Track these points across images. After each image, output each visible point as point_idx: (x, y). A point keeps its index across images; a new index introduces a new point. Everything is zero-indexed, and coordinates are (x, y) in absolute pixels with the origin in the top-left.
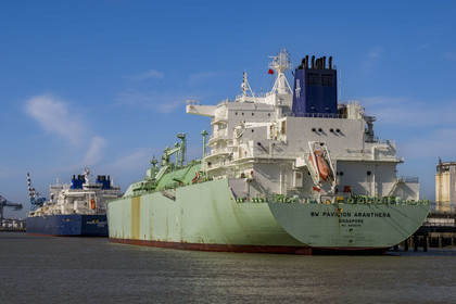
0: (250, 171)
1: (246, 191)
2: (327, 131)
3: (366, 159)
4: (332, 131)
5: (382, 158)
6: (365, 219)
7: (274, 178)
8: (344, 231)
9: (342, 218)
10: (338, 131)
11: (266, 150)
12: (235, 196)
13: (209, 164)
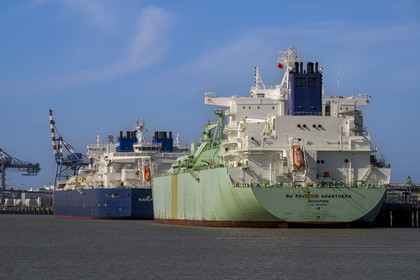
0: (245, 161)
1: (242, 177)
2: (310, 126)
3: (344, 149)
4: (314, 126)
5: (358, 148)
6: (330, 200)
7: (265, 166)
8: (313, 209)
9: (311, 199)
10: (320, 126)
11: (258, 144)
12: (232, 181)
13: (227, 149)
